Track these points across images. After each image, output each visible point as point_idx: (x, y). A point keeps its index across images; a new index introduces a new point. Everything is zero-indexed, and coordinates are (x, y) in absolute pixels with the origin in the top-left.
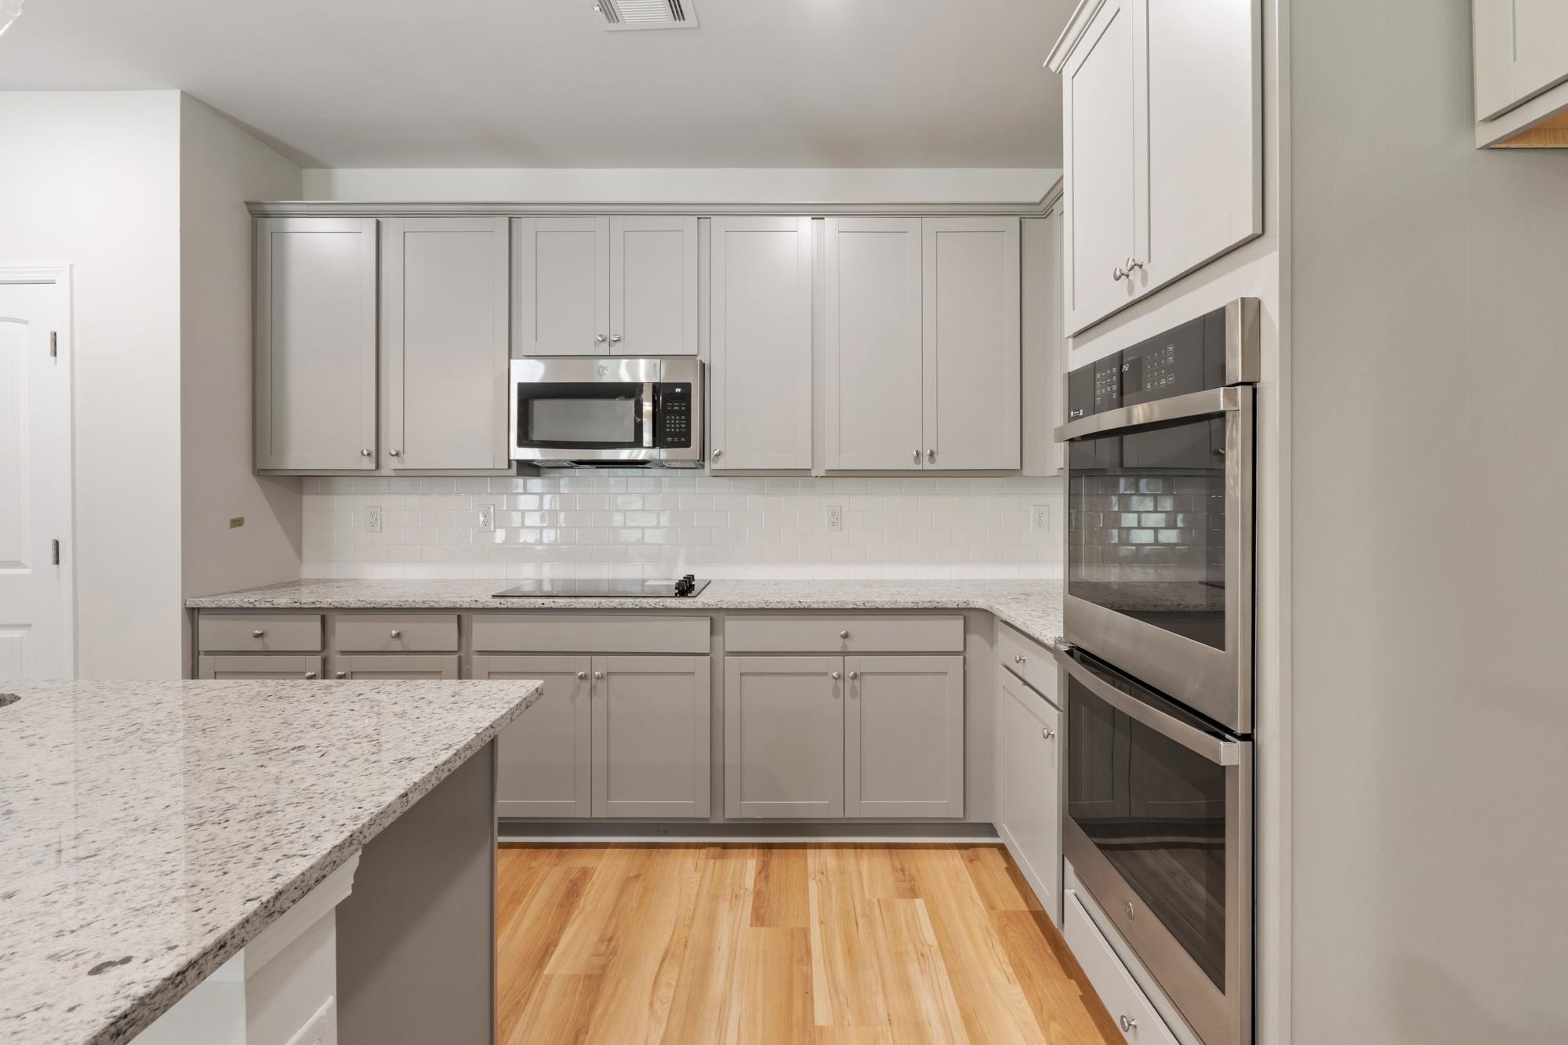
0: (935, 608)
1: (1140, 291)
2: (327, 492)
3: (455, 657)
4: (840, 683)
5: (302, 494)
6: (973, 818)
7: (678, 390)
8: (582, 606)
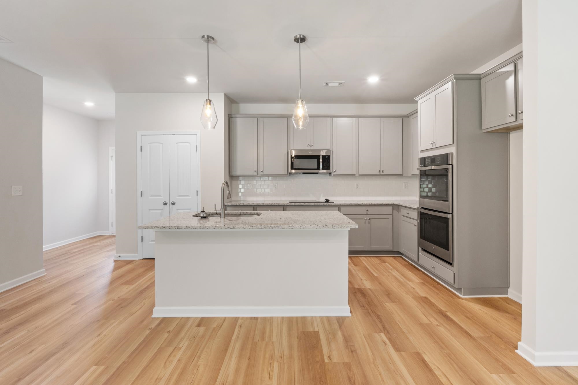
0: (387, 205)
1: (434, 147)
4: (366, 221)
6: (395, 250)
7: (327, 157)
8: (311, 204)
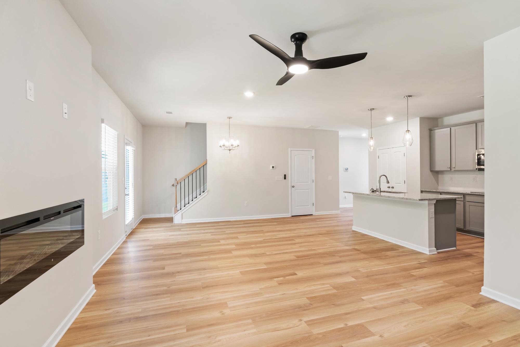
2: (443, 174)
3: (463, 202)
5: (438, 174)
